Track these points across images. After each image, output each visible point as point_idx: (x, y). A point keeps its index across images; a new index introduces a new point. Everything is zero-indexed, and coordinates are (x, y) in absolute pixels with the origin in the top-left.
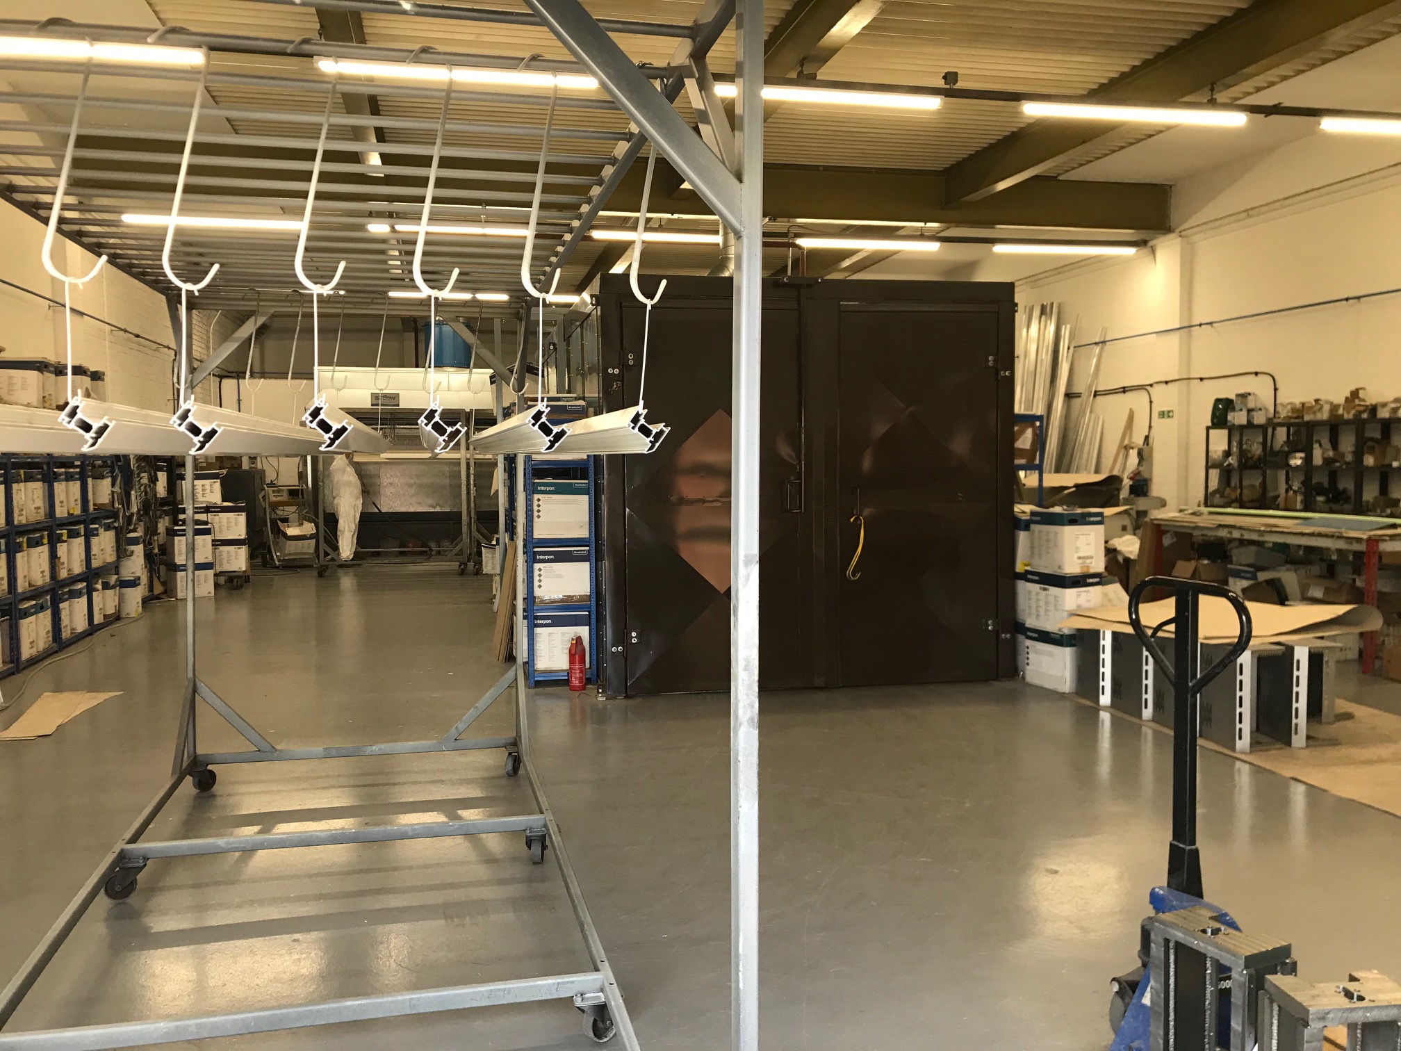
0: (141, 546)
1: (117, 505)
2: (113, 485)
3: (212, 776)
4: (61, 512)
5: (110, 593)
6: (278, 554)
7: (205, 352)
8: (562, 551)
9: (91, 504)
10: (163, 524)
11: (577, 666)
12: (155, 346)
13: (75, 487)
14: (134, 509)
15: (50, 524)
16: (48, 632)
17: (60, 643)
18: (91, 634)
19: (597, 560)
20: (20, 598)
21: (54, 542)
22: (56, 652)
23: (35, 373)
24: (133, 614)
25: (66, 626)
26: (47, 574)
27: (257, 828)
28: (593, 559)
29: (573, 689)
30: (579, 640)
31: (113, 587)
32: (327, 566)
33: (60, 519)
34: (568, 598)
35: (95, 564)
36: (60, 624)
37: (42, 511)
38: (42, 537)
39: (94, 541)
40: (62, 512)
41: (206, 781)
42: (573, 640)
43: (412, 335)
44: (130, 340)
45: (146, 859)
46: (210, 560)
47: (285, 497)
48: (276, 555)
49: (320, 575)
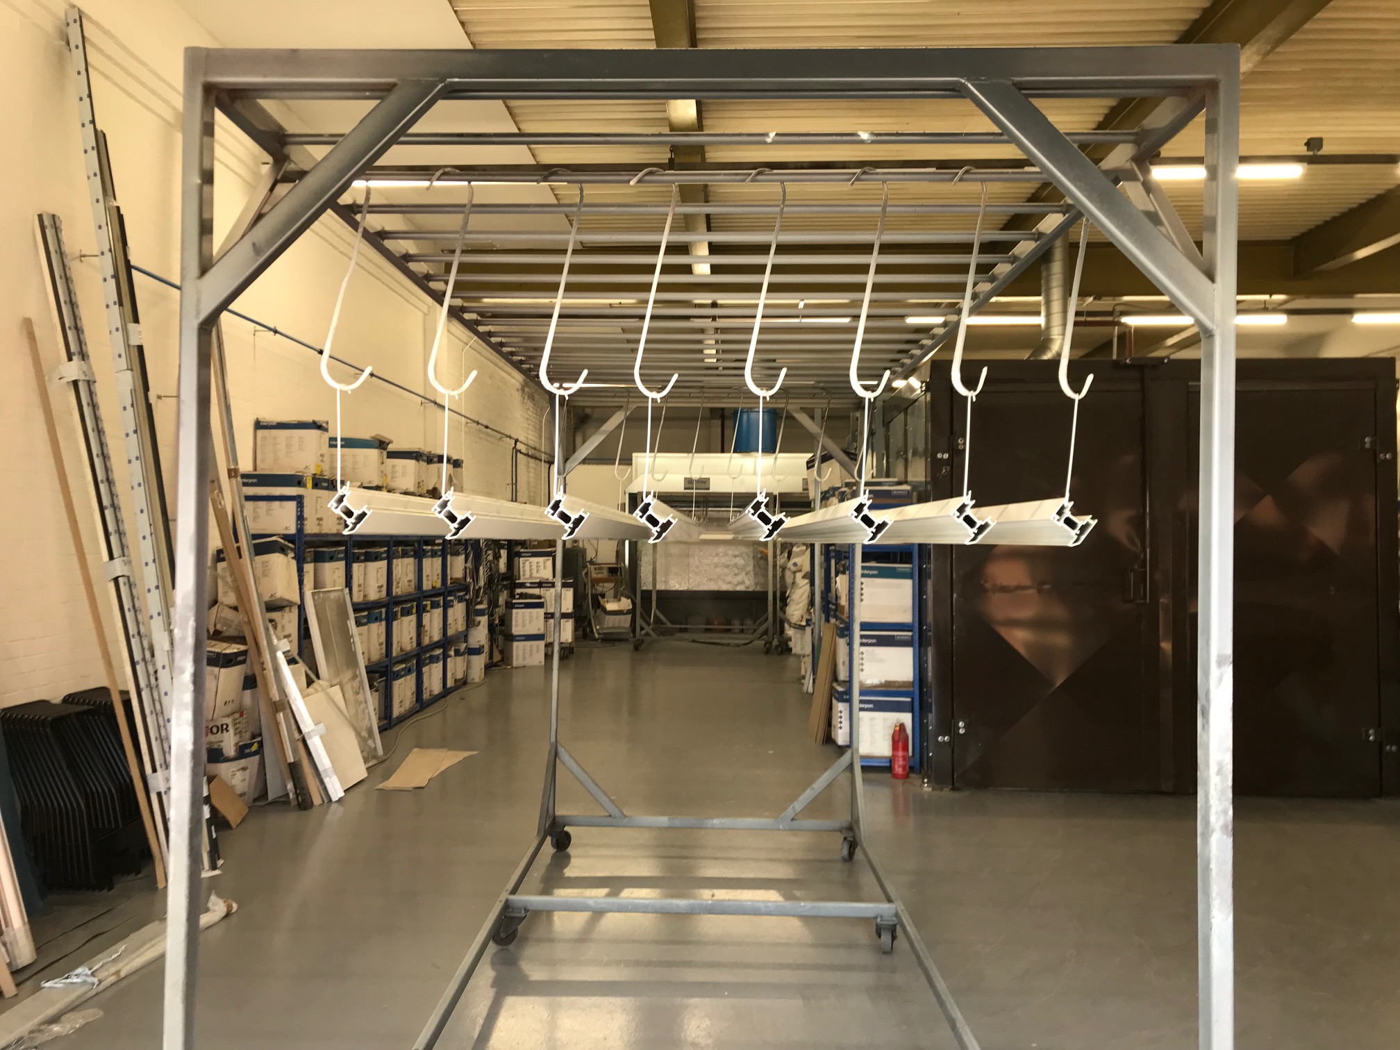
0: (486, 617)
1: (468, 580)
2: (466, 561)
3: (568, 836)
4: (427, 586)
5: (459, 659)
6: (598, 627)
7: (537, 440)
8: (882, 635)
9: (449, 578)
10: (503, 598)
11: (900, 753)
12: (499, 436)
13: (438, 562)
14: (482, 583)
15: (418, 596)
16: (413, 694)
17: (422, 703)
18: (444, 696)
19: (920, 645)
20: (394, 661)
21: (421, 611)
22: (418, 712)
23: (413, 462)
24: (477, 680)
25: (426, 689)
26: (414, 640)
27: (605, 891)
28: (917, 645)
29: (895, 776)
30: (902, 727)
31: (462, 654)
32: (643, 641)
33: (426, 591)
34: (888, 684)
35: (450, 632)
36: (422, 687)
37: (413, 584)
38: (412, 607)
39: (450, 611)
40: (428, 584)
41: (562, 842)
42: (896, 726)
43: (719, 422)
44: (480, 431)
45: (526, 910)
46: (541, 631)
47: (605, 574)
48: (596, 628)
49: (636, 648)
